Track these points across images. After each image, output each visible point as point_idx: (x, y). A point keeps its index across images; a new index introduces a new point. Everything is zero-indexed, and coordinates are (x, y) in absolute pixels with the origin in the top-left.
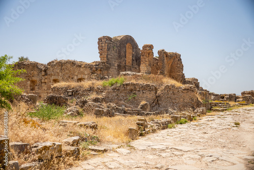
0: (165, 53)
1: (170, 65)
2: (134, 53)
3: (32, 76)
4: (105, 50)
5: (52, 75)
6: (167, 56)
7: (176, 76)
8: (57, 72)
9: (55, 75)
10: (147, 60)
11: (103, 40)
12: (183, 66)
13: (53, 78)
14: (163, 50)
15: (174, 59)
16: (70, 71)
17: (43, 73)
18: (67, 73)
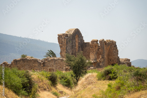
0: (105, 42)
1: (108, 50)
2: (79, 41)
3: (34, 67)
4: (65, 44)
5: (48, 66)
6: (106, 44)
7: (113, 58)
8: (52, 65)
9: (50, 66)
10: (94, 51)
11: (62, 37)
12: (118, 51)
13: (49, 68)
14: (103, 40)
15: (111, 45)
16: (60, 64)
17: (42, 65)
18: (58, 65)
